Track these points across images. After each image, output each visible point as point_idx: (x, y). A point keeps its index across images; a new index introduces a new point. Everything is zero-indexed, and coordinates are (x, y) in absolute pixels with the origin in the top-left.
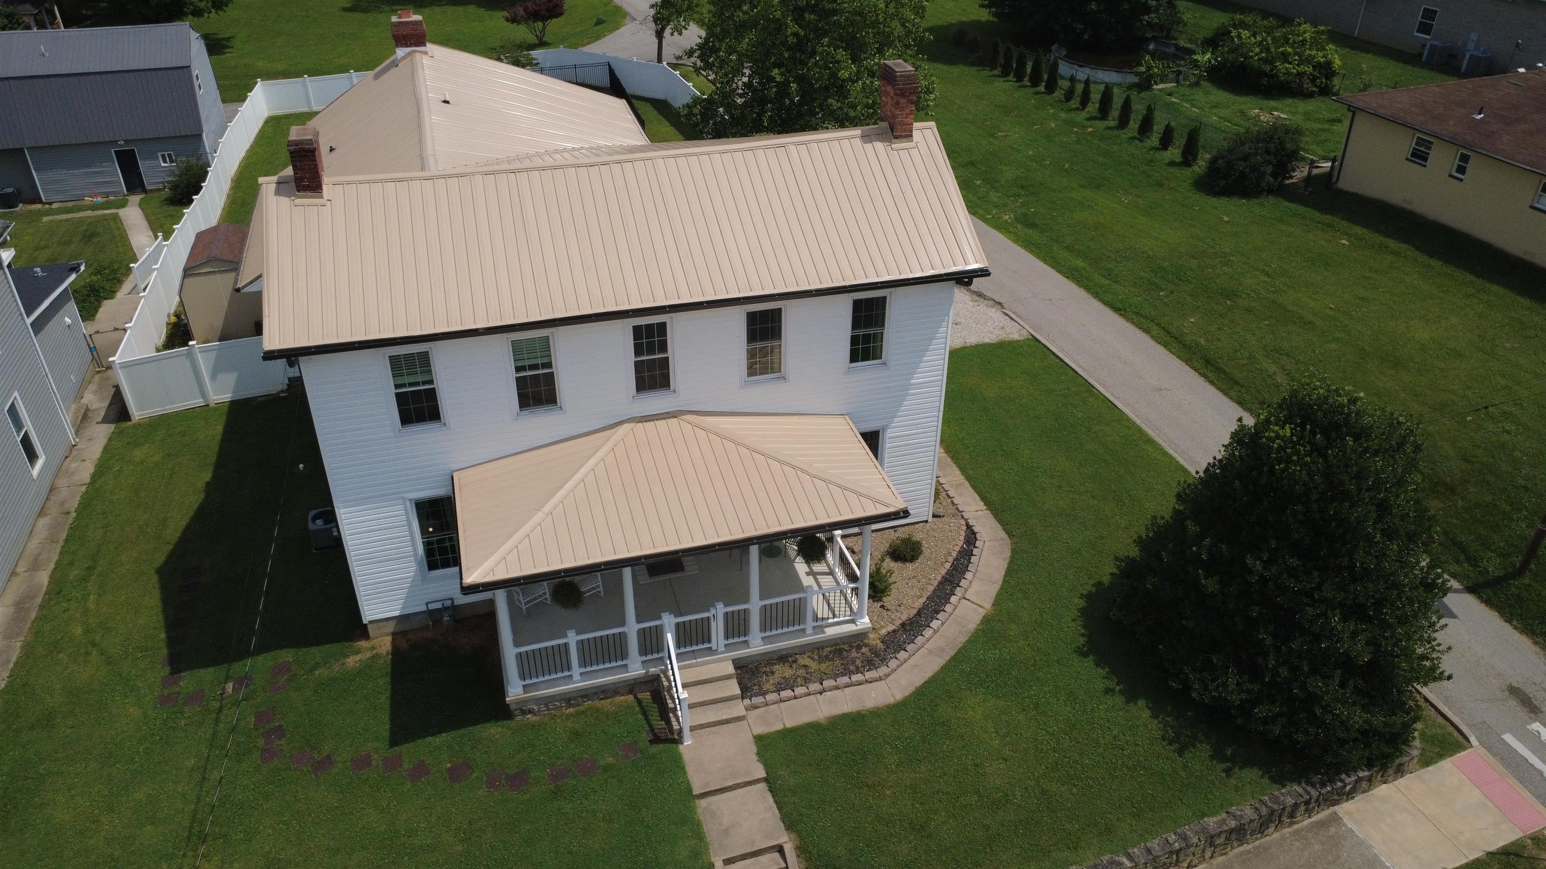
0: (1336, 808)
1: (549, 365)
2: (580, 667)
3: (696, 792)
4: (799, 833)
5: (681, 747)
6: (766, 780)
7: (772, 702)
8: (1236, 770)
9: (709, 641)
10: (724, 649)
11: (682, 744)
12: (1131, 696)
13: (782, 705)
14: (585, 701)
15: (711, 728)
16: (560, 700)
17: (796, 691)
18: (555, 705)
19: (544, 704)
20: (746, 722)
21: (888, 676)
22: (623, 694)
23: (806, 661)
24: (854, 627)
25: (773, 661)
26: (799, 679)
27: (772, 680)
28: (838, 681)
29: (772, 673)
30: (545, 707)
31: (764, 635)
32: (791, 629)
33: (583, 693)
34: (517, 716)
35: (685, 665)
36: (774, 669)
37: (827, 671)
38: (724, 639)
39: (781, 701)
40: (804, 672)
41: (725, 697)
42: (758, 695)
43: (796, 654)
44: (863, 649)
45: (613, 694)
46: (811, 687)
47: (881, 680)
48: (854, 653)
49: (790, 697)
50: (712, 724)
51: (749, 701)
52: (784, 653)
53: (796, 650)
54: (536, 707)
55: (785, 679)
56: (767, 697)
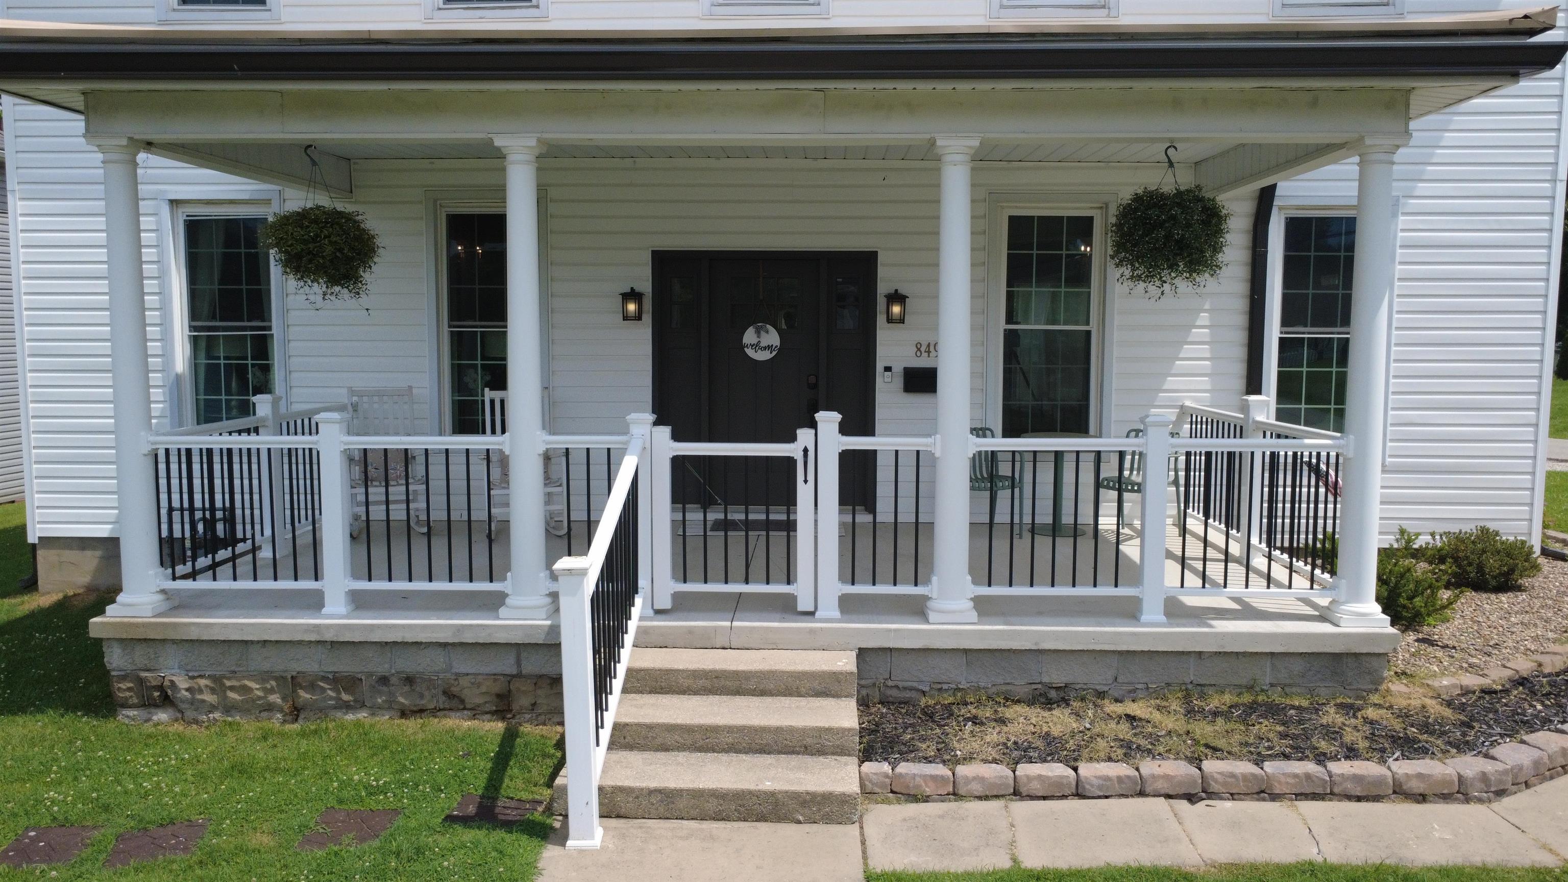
2: (351, 573)
5: (550, 853)
7: (977, 788)
9: (788, 581)
10: (834, 612)
11: (564, 841)
13: (1021, 806)
14: (347, 707)
15: (707, 825)
16: (263, 677)
17: (1087, 770)
18: (245, 689)
19: (215, 679)
20: (854, 830)
21: (1501, 793)
22: (475, 712)
23: (1135, 709)
24: (1325, 628)
25: (1010, 699)
26: (1101, 744)
27: (993, 735)
28: (1269, 766)
29: (1002, 721)
30: (213, 691)
31: (985, 591)
32: (1084, 591)
33: (345, 665)
34: (125, 706)
35: (690, 631)
36: (1009, 712)
37: (1221, 743)
38: (842, 579)
39: (1017, 793)
40: (1124, 730)
41: (792, 730)
42: (928, 760)
43: (1101, 695)
44: (1371, 713)
45: (442, 701)
46: (1149, 767)
47: (1467, 799)
48: (1331, 716)
49: (1058, 782)
50: (712, 806)
51: (886, 767)
52: (1056, 676)
53: (1098, 677)
54: (182, 683)
55: (1047, 737)
56: (962, 770)
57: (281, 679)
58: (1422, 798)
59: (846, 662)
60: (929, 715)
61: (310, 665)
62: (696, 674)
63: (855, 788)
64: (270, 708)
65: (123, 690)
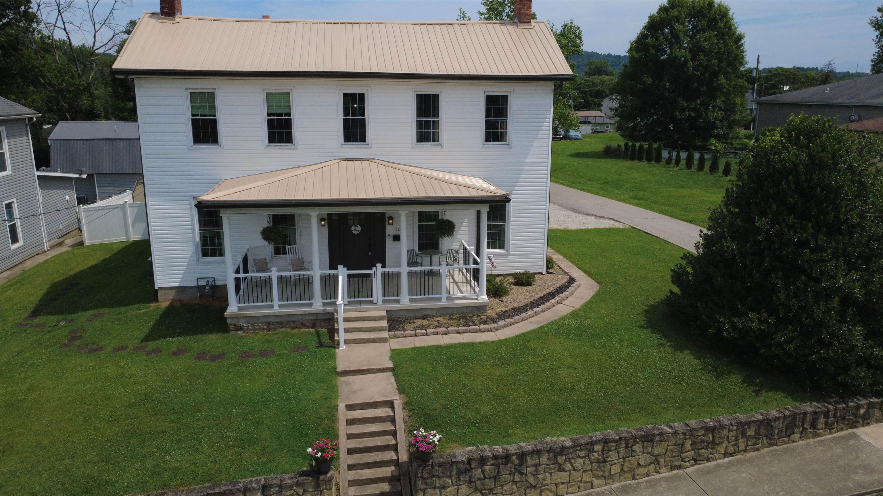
0: (854, 430)
1: (289, 114)
2: (279, 300)
3: (339, 369)
4: (408, 395)
5: (337, 350)
6: (392, 370)
7: (409, 335)
8: (763, 392)
9: (372, 297)
10: (381, 303)
11: (339, 348)
12: (678, 347)
13: (416, 338)
14: (281, 328)
15: (362, 344)
16: (262, 323)
17: (428, 331)
18: (259, 326)
19: (252, 324)
20: (388, 343)
21: (497, 330)
22: (308, 327)
23: (439, 319)
24: (476, 301)
25: (416, 318)
26: (432, 326)
27: (412, 325)
28: (459, 328)
29: (414, 323)
30: (251, 326)
31: (411, 297)
32: (430, 296)
33: (280, 320)
34: (232, 330)
35: (353, 309)
36: (416, 321)
37: (453, 324)
38: (382, 296)
39: (416, 336)
40: (436, 323)
41: (375, 327)
42: (400, 331)
43: (434, 316)
44: (482, 317)
45: (301, 325)
46: (439, 330)
47: (491, 331)
48: (475, 318)
49: (423, 333)
50: (363, 341)
51: (393, 333)
52: (425, 313)
53: (434, 313)
54: (245, 325)
55: (422, 325)
56: (407, 332)
57: (266, 323)
58: (484, 332)
59: (384, 313)
60: (401, 322)
61: (272, 320)
62: (355, 318)
63: (388, 336)
64: (264, 329)
65: (232, 327)
